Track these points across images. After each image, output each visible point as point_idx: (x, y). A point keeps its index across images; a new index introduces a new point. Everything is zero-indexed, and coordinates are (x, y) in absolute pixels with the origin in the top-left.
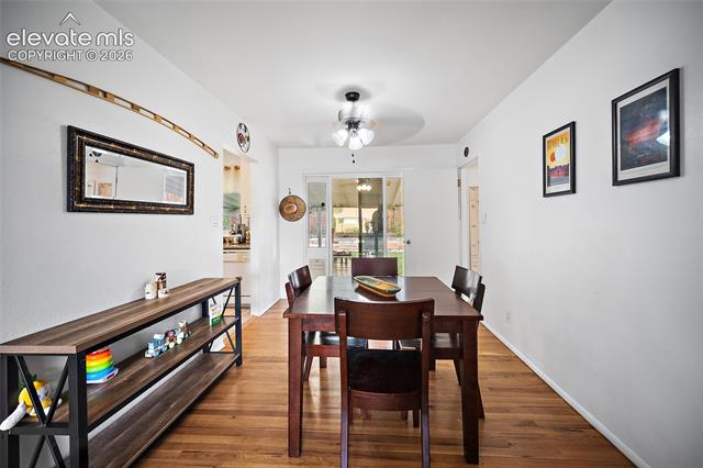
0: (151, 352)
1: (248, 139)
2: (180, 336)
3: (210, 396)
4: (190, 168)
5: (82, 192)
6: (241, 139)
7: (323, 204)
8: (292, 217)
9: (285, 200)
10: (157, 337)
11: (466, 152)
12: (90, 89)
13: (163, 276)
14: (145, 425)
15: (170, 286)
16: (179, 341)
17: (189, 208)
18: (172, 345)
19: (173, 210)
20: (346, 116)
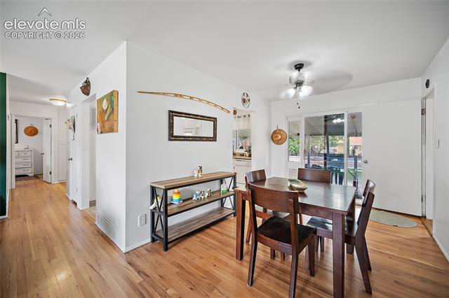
0: (194, 198)
1: (249, 100)
2: (207, 194)
3: (218, 225)
4: (214, 120)
5: (173, 134)
6: (244, 101)
7: (298, 134)
8: (278, 142)
9: (275, 132)
10: (197, 192)
11: (427, 84)
12: (176, 95)
13: (201, 168)
14: (190, 226)
15: (204, 173)
16: (206, 197)
17: (214, 139)
18: (203, 197)
19: (207, 139)
20: (294, 80)
